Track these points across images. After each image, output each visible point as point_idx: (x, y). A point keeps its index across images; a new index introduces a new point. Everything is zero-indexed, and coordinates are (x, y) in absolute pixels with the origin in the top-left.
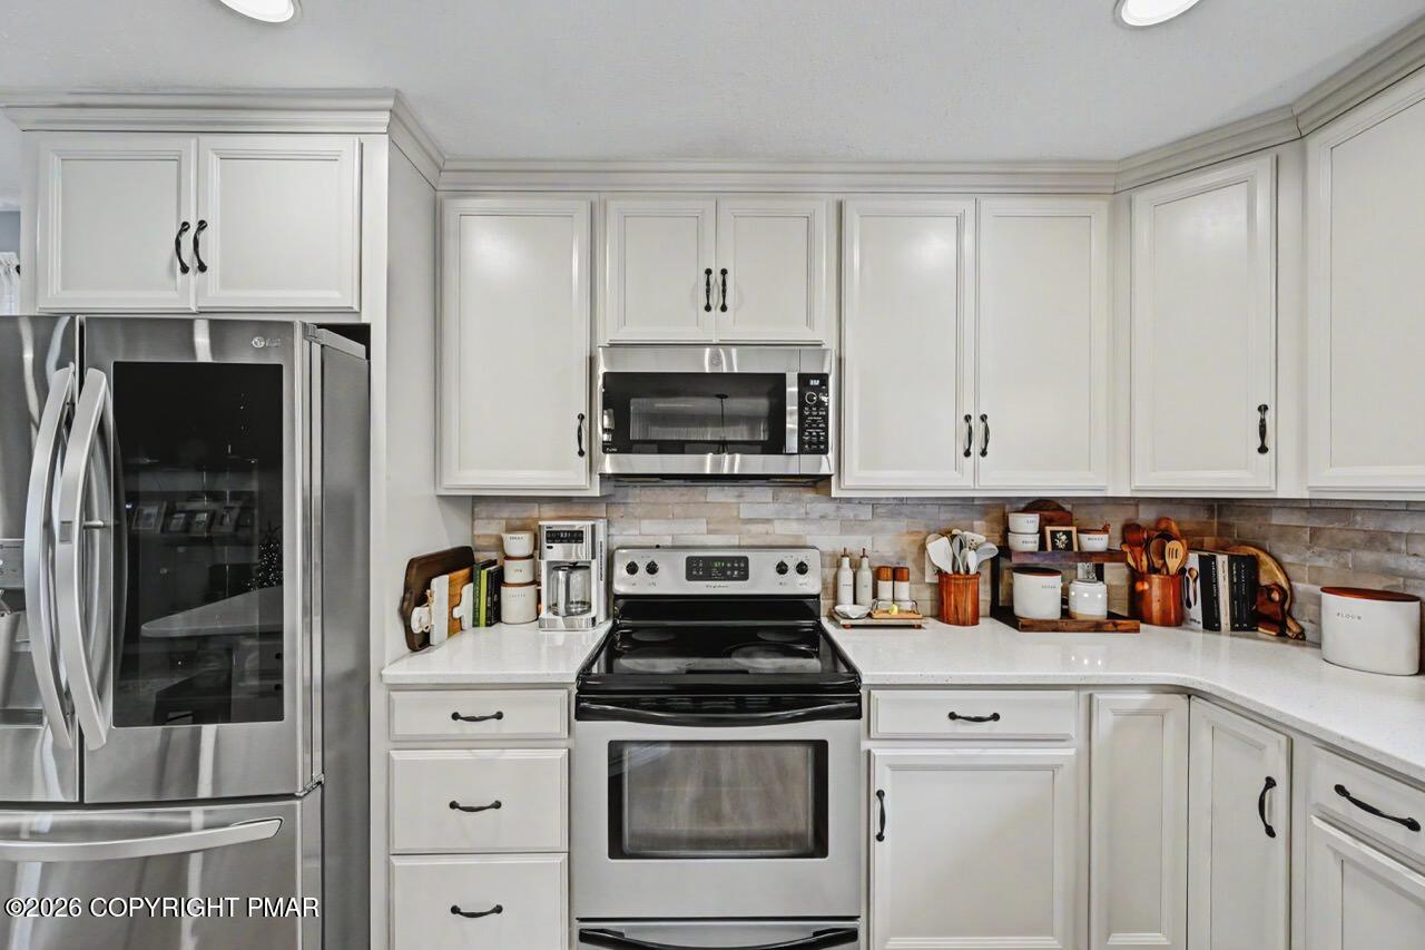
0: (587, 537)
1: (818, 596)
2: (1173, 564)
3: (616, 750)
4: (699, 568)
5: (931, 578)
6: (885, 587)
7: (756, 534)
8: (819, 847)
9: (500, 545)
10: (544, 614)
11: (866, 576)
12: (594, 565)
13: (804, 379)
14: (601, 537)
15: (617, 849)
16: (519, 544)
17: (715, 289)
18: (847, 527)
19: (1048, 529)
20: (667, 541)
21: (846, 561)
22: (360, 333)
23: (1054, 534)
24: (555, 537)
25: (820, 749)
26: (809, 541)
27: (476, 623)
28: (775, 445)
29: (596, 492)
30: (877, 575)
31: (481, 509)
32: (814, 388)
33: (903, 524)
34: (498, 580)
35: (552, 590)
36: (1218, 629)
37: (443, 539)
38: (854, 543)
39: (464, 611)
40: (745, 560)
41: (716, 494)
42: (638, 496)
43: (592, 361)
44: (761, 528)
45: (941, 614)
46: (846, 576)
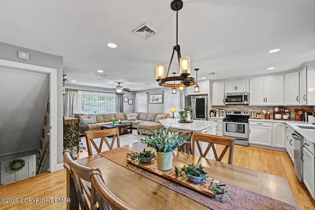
0: (224, 110)
1: (249, 116)
2: (300, 114)
3: (226, 124)
4: (235, 112)
5: (264, 115)
6: (258, 115)
7: (242, 110)
8: (244, 133)
9: (216, 110)
10: (220, 116)
11: (255, 114)
12: (225, 112)
13: (245, 96)
14: (225, 109)
15: (226, 131)
16: (217, 110)
17: (236, 88)
18: (253, 109)
19: (280, 109)
20: (232, 110)
21: (253, 112)
22: (207, 95)
23: (281, 110)
24: (221, 109)
25: (244, 125)
26: (249, 110)
27: (214, 116)
28: (242, 101)
29: (225, 105)
30: (257, 114)
31: (214, 107)
32: (246, 96)
33: (261, 109)
34: (216, 113)
35: (221, 114)
36: (305, 121)
37: (211, 109)
38: (254, 111)
39: (213, 115)
40: (241, 112)
41: (238, 106)
42: (229, 106)
43: (224, 95)
44: (243, 109)
45: (265, 119)
46: (253, 114)
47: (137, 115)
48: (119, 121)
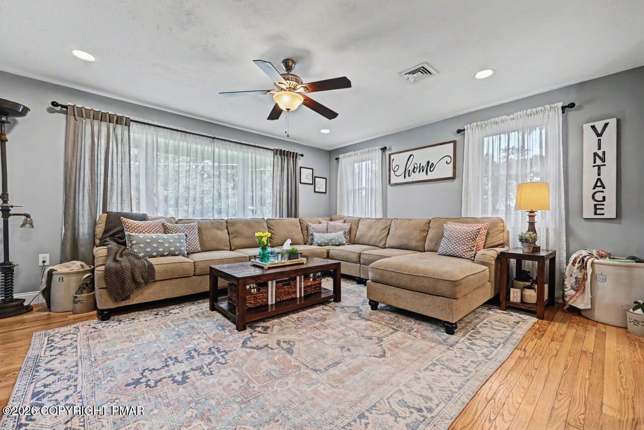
47: (347, 226)
48: (287, 246)
